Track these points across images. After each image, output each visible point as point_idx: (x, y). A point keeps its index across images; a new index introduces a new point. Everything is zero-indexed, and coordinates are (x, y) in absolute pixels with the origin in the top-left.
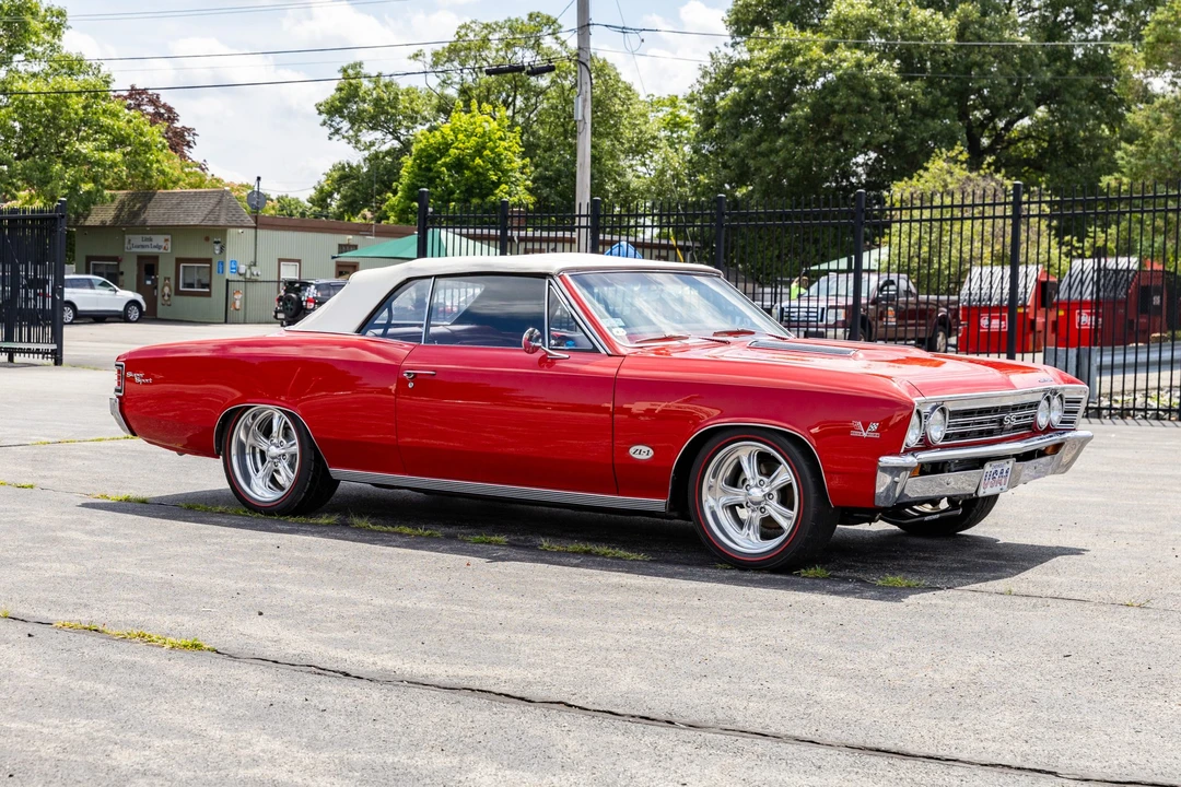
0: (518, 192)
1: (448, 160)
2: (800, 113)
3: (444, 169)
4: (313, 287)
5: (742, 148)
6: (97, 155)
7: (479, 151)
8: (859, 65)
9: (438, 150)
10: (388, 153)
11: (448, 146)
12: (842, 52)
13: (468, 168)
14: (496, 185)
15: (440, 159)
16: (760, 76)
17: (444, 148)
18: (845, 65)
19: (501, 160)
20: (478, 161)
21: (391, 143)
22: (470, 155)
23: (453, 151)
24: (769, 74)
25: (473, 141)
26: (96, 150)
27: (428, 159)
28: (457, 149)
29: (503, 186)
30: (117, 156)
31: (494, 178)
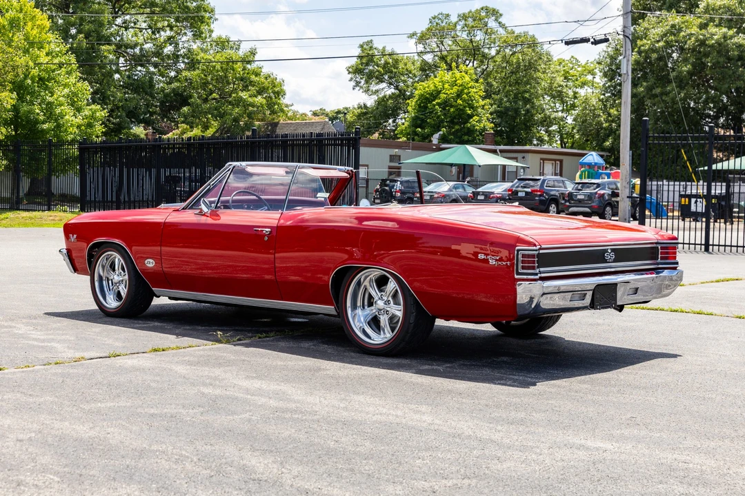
0: (483, 121)
1: (439, 101)
2: (685, 69)
3: (437, 107)
4: (399, 183)
5: (642, 92)
6: (250, 99)
7: (459, 95)
8: (725, 37)
9: (431, 94)
10: (390, 97)
11: (439, 92)
12: (712, 29)
13: (452, 106)
14: (471, 116)
15: (434, 100)
16: (657, 45)
17: (436, 94)
18: (716, 37)
19: (472, 101)
20: (459, 102)
21: (390, 91)
22: (453, 98)
23: (443, 96)
24: (661, 44)
25: (455, 89)
26: (250, 97)
27: (426, 101)
28: (445, 94)
29: (475, 117)
30: (259, 100)
31: (469, 112)
